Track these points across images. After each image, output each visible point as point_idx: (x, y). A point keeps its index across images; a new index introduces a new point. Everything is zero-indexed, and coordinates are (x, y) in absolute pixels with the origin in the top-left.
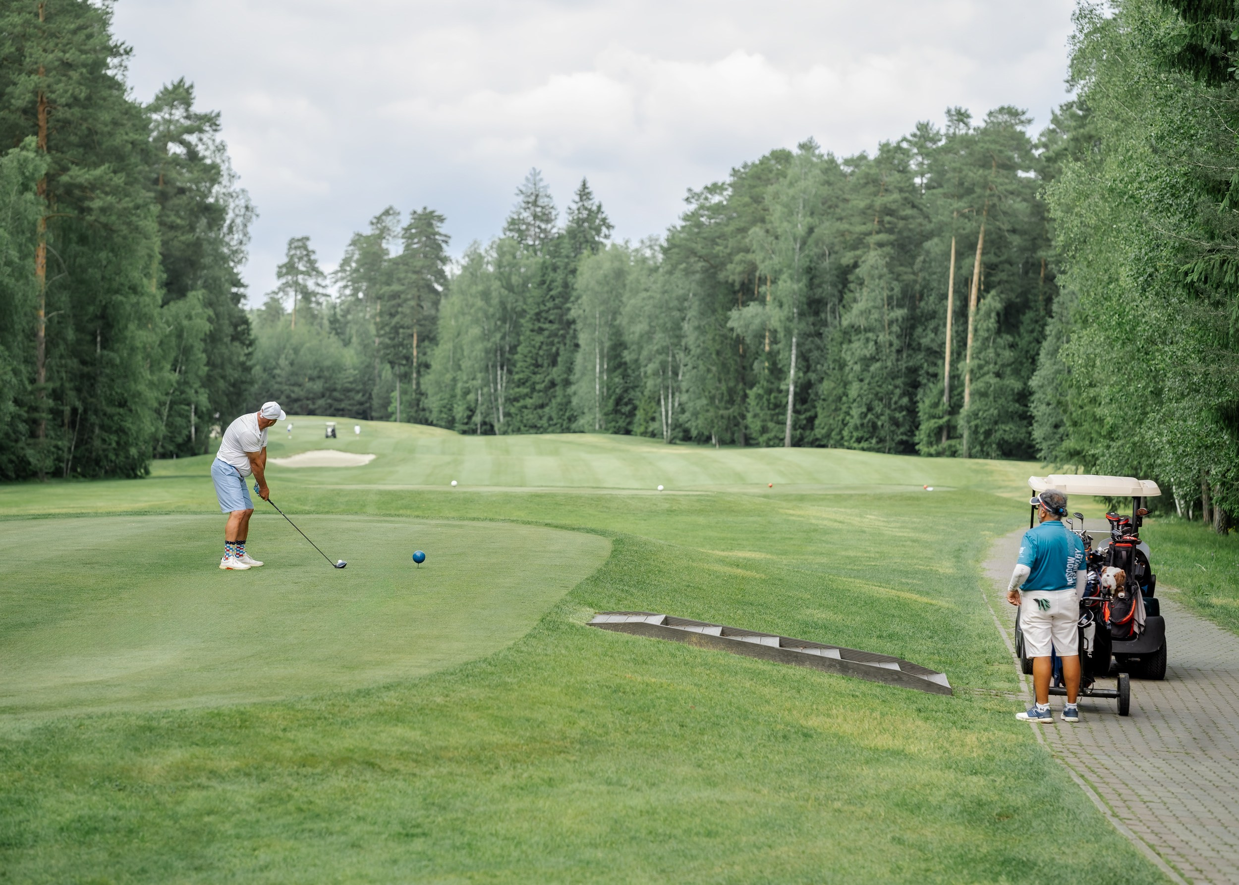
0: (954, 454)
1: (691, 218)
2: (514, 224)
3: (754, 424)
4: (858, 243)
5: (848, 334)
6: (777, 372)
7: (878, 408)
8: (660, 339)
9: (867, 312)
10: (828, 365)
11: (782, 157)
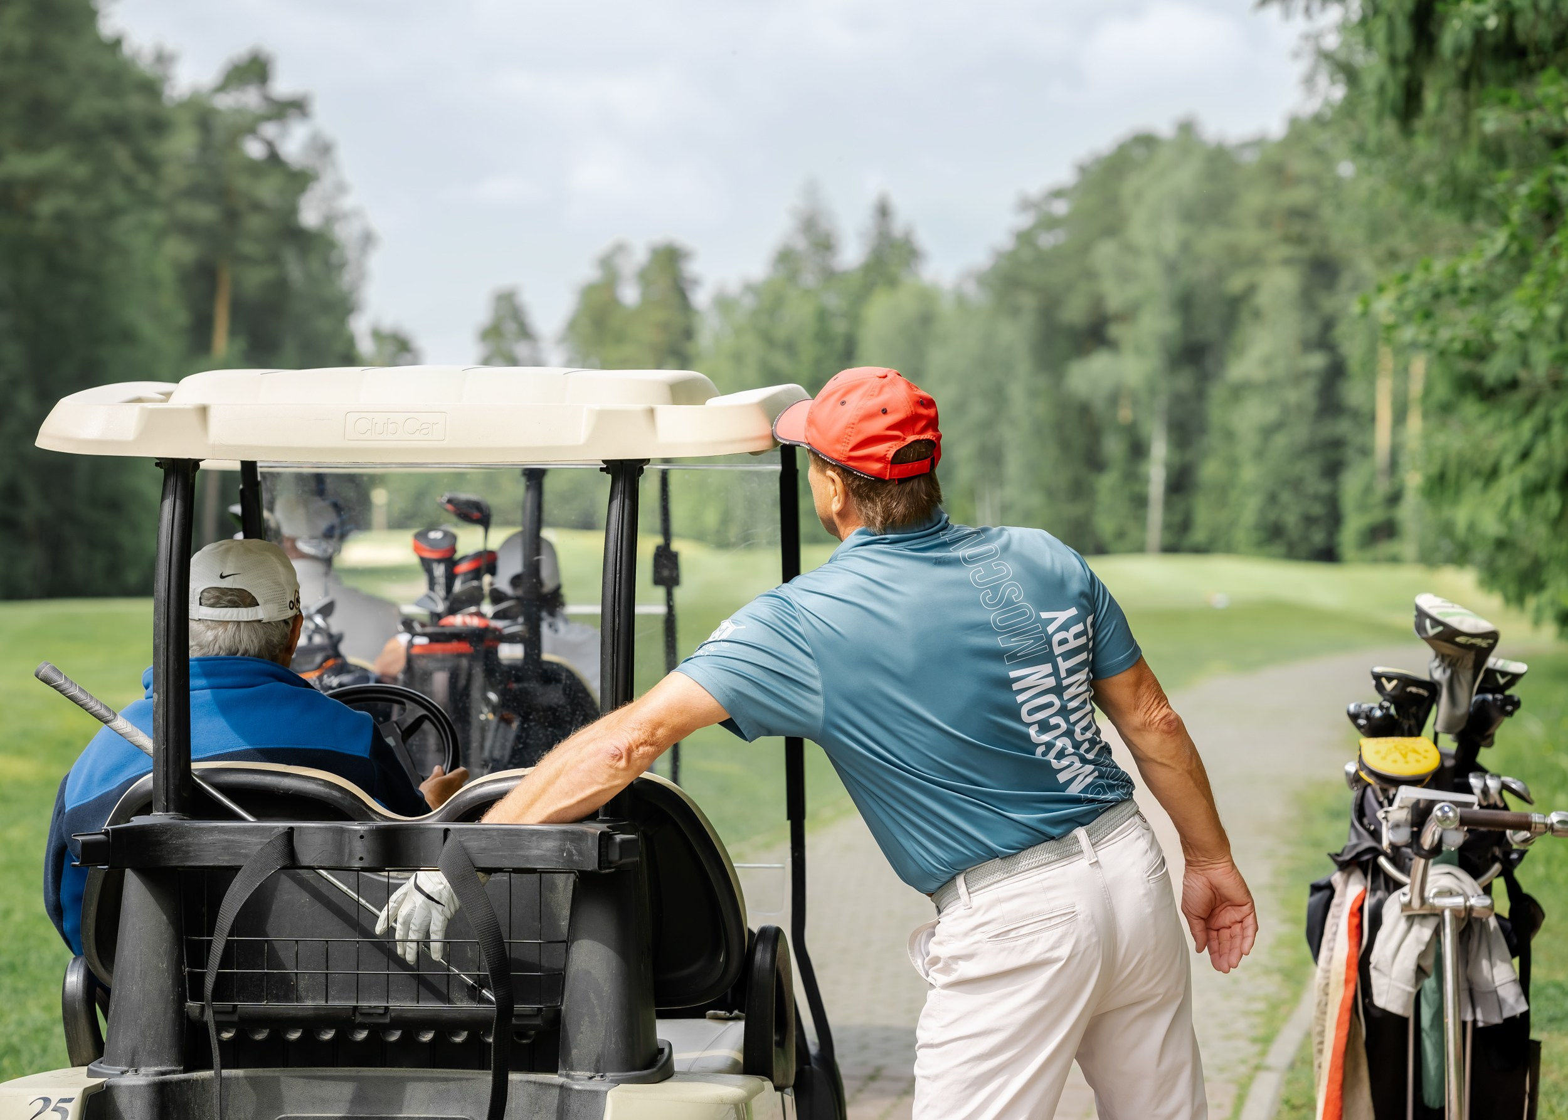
0: (1395, 560)
1: (1025, 238)
2: (786, 258)
3: (1105, 525)
4: (1255, 260)
5: (1238, 392)
6: (1138, 450)
7: (1286, 496)
8: (978, 409)
9: (1267, 362)
10: (1213, 439)
11: (1146, 141)
